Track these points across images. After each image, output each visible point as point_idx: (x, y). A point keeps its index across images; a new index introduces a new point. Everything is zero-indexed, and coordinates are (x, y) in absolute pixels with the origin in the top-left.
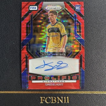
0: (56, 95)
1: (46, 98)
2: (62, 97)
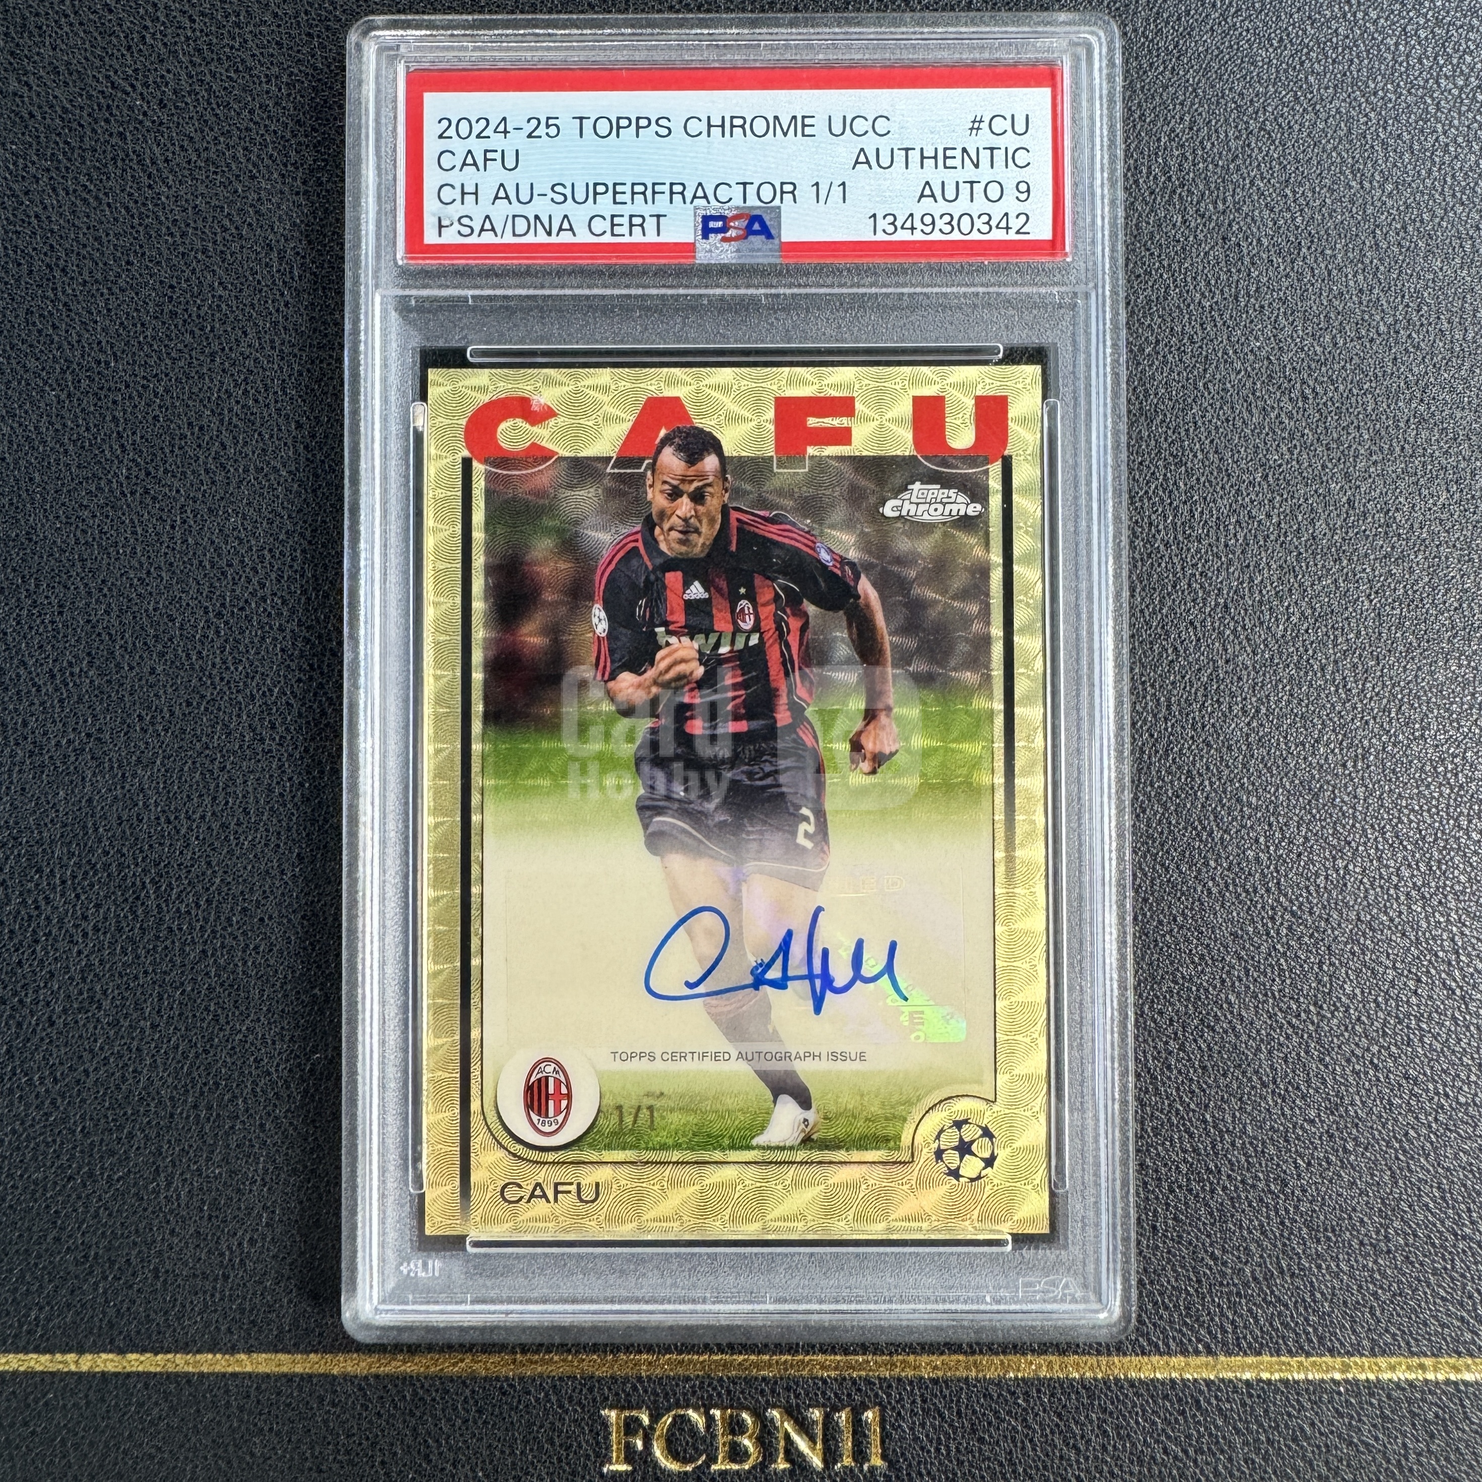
0: (755, 1395)
1: (655, 1417)
2: (817, 1415)
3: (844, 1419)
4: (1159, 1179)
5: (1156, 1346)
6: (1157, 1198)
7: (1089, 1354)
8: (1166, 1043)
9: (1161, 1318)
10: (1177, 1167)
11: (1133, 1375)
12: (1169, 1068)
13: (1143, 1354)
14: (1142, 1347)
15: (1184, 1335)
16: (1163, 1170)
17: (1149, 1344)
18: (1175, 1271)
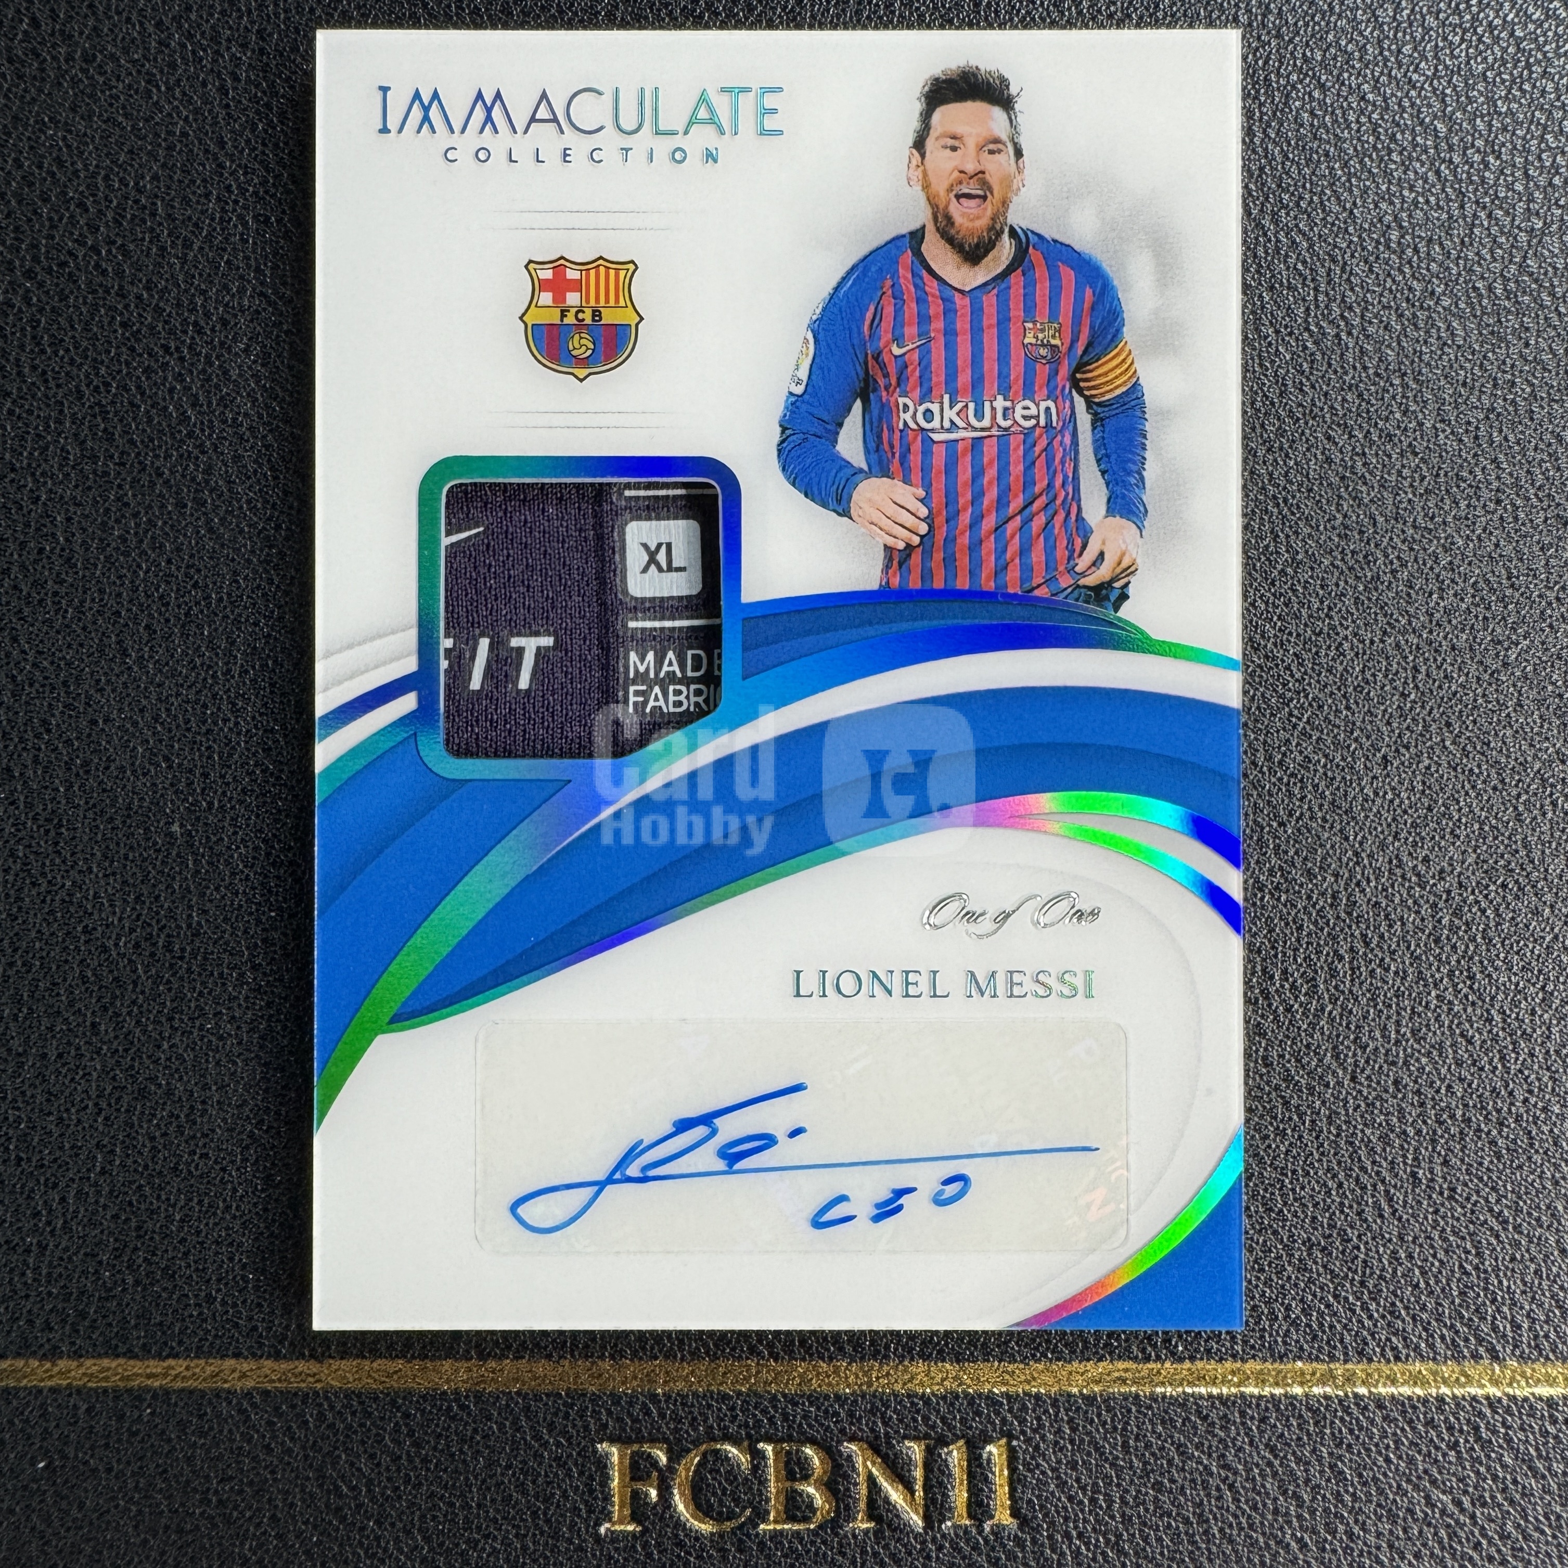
0: (824, 1421)
2: (915, 1451)
3: (955, 1456)
4: (1422, 1104)
5: (1417, 1348)
6: (1419, 1132)
7: (1317, 1359)
8: (1434, 906)
9: (1423, 1308)
10: (1449, 1087)
11: (1384, 1390)
12: (1437, 941)
13: (1397, 1358)
14: (1393, 1349)
15: (1457, 1332)
16: (1430, 1093)
17: (1407, 1346)
18: (1445, 1240)
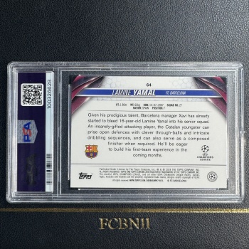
0: (127, 216)
1: (109, 220)
2: (138, 219)
3: (142, 220)
